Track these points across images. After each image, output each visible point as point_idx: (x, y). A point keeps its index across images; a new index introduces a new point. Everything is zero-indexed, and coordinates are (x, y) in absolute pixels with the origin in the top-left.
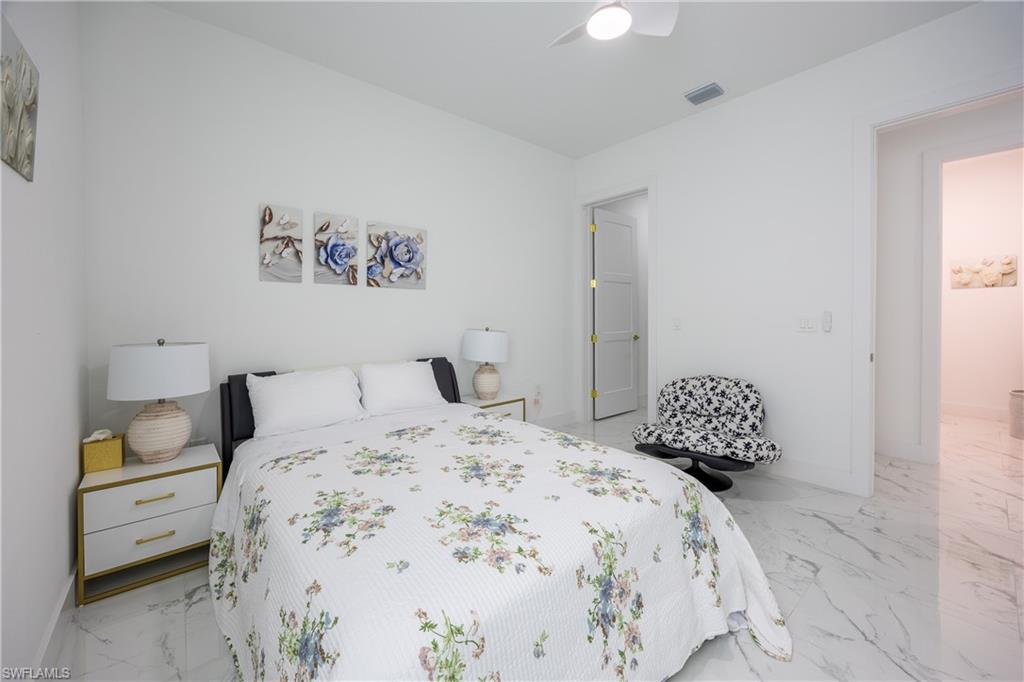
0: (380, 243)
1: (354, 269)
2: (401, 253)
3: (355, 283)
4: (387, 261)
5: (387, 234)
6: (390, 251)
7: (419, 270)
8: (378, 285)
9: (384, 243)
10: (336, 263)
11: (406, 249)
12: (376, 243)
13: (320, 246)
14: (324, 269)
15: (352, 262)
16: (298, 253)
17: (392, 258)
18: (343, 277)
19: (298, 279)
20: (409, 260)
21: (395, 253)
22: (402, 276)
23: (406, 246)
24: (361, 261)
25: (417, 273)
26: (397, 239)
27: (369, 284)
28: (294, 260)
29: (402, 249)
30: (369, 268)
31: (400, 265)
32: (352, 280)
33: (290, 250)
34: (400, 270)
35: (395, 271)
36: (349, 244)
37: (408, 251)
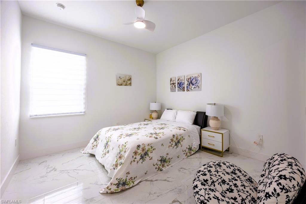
0: (189, 80)
1: (184, 88)
2: (194, 81)
3: (184, 91)
4: (191, 84)
5: (190, 77)
6: (191, 81)
7: (199, 85)
8: (189, 91)
9: (190, 79)
10: (181, 87)
11: (195, 80)
12: (188, 80)
13: (178, 83)
14: (179, 88)
15: (184, 86)
16: (175, 86)
17: (192, 83)
18: (182, 90)
19: (175, 91)
20: (196, 83)
21: (192, 82)
22: (194, 88)
23: (195, 79)
24: (185, 86)
25: (198, 86)
26: (193, 78)
27: (187, 91)
28: (174, 87)
29: (194, 80)
30: (187, 87)
31: (194, 85)
32: (184, 90)
33: (174, 85)
34: (194, 86)
35: (193, 87)
36: (183, 82)
37: (196, 81)
